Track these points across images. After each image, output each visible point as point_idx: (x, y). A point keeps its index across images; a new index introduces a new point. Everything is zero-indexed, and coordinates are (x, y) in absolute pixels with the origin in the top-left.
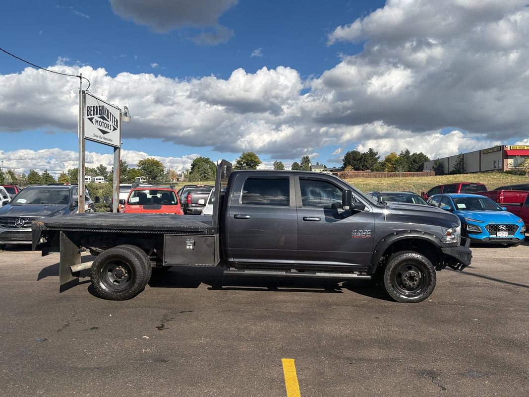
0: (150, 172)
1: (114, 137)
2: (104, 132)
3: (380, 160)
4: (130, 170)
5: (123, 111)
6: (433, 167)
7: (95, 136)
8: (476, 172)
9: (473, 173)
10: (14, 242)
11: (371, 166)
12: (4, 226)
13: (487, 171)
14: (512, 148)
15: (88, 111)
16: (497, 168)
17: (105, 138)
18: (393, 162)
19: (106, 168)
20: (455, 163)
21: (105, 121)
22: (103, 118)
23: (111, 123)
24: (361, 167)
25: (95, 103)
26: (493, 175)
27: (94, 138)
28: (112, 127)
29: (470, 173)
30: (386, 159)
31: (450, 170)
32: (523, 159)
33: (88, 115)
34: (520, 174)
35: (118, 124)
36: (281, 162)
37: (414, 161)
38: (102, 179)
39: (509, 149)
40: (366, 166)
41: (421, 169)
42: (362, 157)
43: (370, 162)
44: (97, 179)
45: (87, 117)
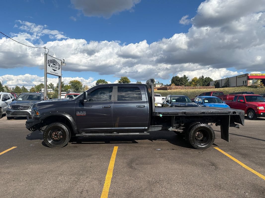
0: (75, 87)
1: (59, 72)
2: (55, 70)
3: (189, 81)
4: (65, 86)
5: (62, 61)
6: (214, 84)
7: (51, 72)
8: (234, 87)
9: (233, 87)
10: (18, 116)
11: (185, 84)
12: (14, 109)
13: (240, 86)
14: (252, 75)
15: (48, 62)
16: (245, 85)
17: (55, 73)
18: (195, 82)
19: (53, 85)
20: (225, 82)
21: (55, 66)
22: (54, 64)
23: (57, 66)
24: (180, 84)
25: (51, 58)
26: (242, 88)
27: (51, 73)
28: (58, 68)
29: (232, 87)
30: (192, 80)
31: (222, 86)
32: (256, 80)
33: (48, 64)
34: (255, 88)
35: (61, 67)
36: (140, 82)
37: (205, 81)
38: (52, 90)
39: (250, 75)
40: (182, 84)
41: (208, 85)
42: (180, 79)
43: (184, 81)
44: (49, 90)
45: (47, 64)
